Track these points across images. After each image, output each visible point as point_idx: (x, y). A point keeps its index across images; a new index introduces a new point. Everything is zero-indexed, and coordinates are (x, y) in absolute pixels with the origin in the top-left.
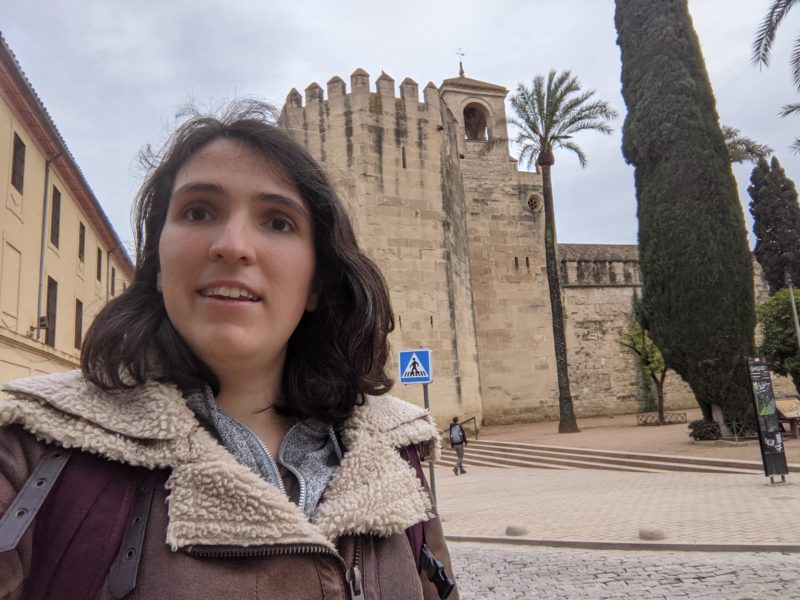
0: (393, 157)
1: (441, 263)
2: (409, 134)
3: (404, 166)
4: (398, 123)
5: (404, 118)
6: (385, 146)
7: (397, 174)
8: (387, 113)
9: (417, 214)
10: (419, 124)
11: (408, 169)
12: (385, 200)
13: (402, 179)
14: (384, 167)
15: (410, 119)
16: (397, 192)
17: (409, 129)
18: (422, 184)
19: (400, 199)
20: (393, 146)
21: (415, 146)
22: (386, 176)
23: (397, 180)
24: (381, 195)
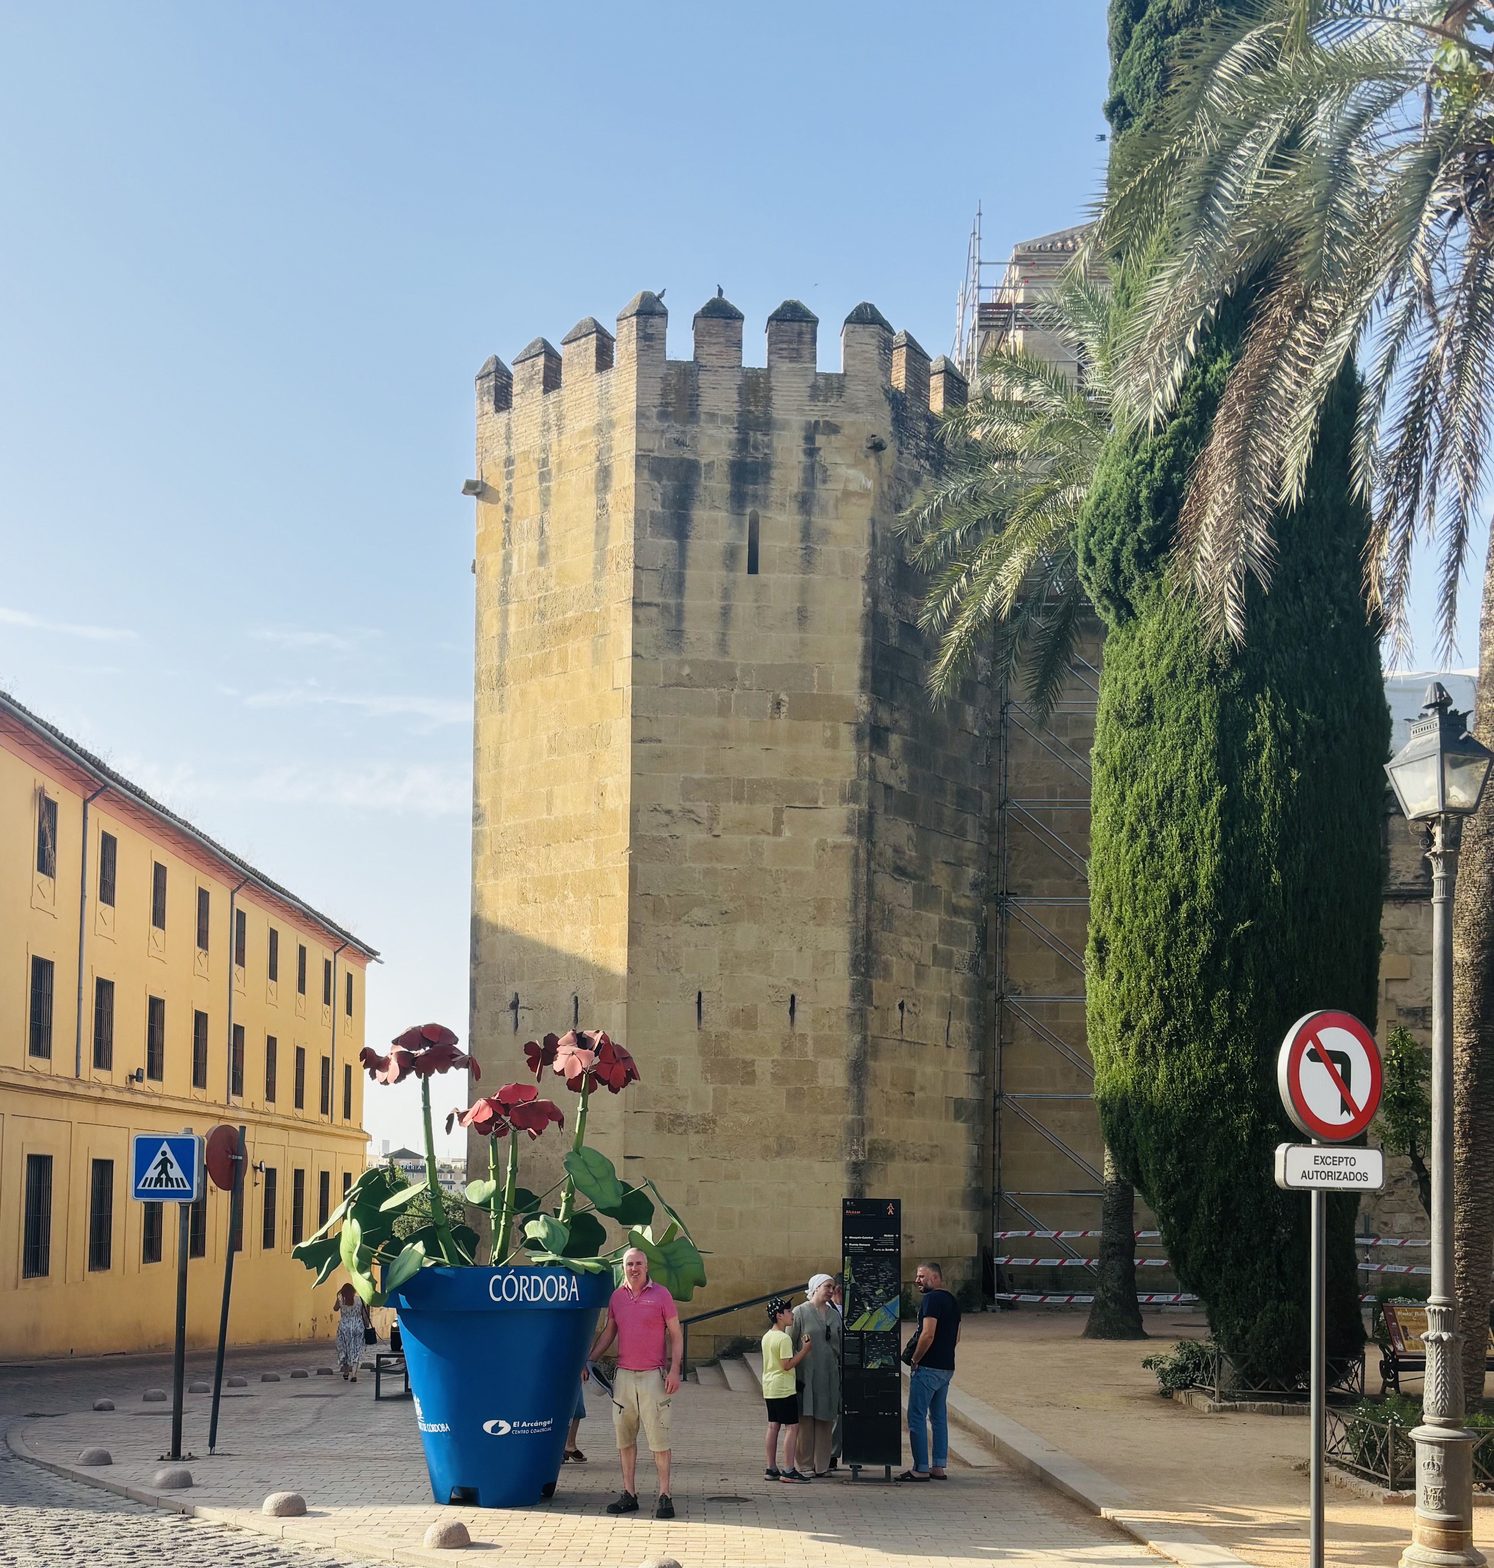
0: (719, 543)
1: (836, 847)
2: (775, 473)
3: (753, 568)
4: (743, 443)
5: (767, 425)
6: (700, 514)
7: (726, 594)
8: (712, 416)
9: (778, 704)
10: (809, 439)
11: (762, 575)
12: (686, 670)
13: (743, 606)
14: (692, 575)
15: (785, 425)
16: (722, 644)
17: (778, 458)
18: (803, 616)
19: (732, 666)
20: (722, 515)
21: (792, 506)
22: (692, 602)
23: (726, 613)
24: (673, 656)
